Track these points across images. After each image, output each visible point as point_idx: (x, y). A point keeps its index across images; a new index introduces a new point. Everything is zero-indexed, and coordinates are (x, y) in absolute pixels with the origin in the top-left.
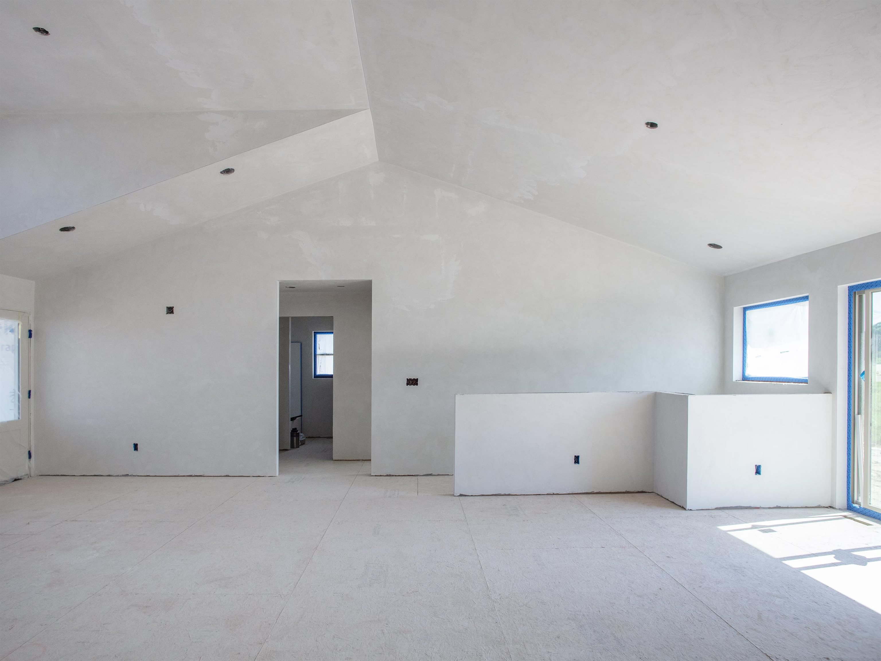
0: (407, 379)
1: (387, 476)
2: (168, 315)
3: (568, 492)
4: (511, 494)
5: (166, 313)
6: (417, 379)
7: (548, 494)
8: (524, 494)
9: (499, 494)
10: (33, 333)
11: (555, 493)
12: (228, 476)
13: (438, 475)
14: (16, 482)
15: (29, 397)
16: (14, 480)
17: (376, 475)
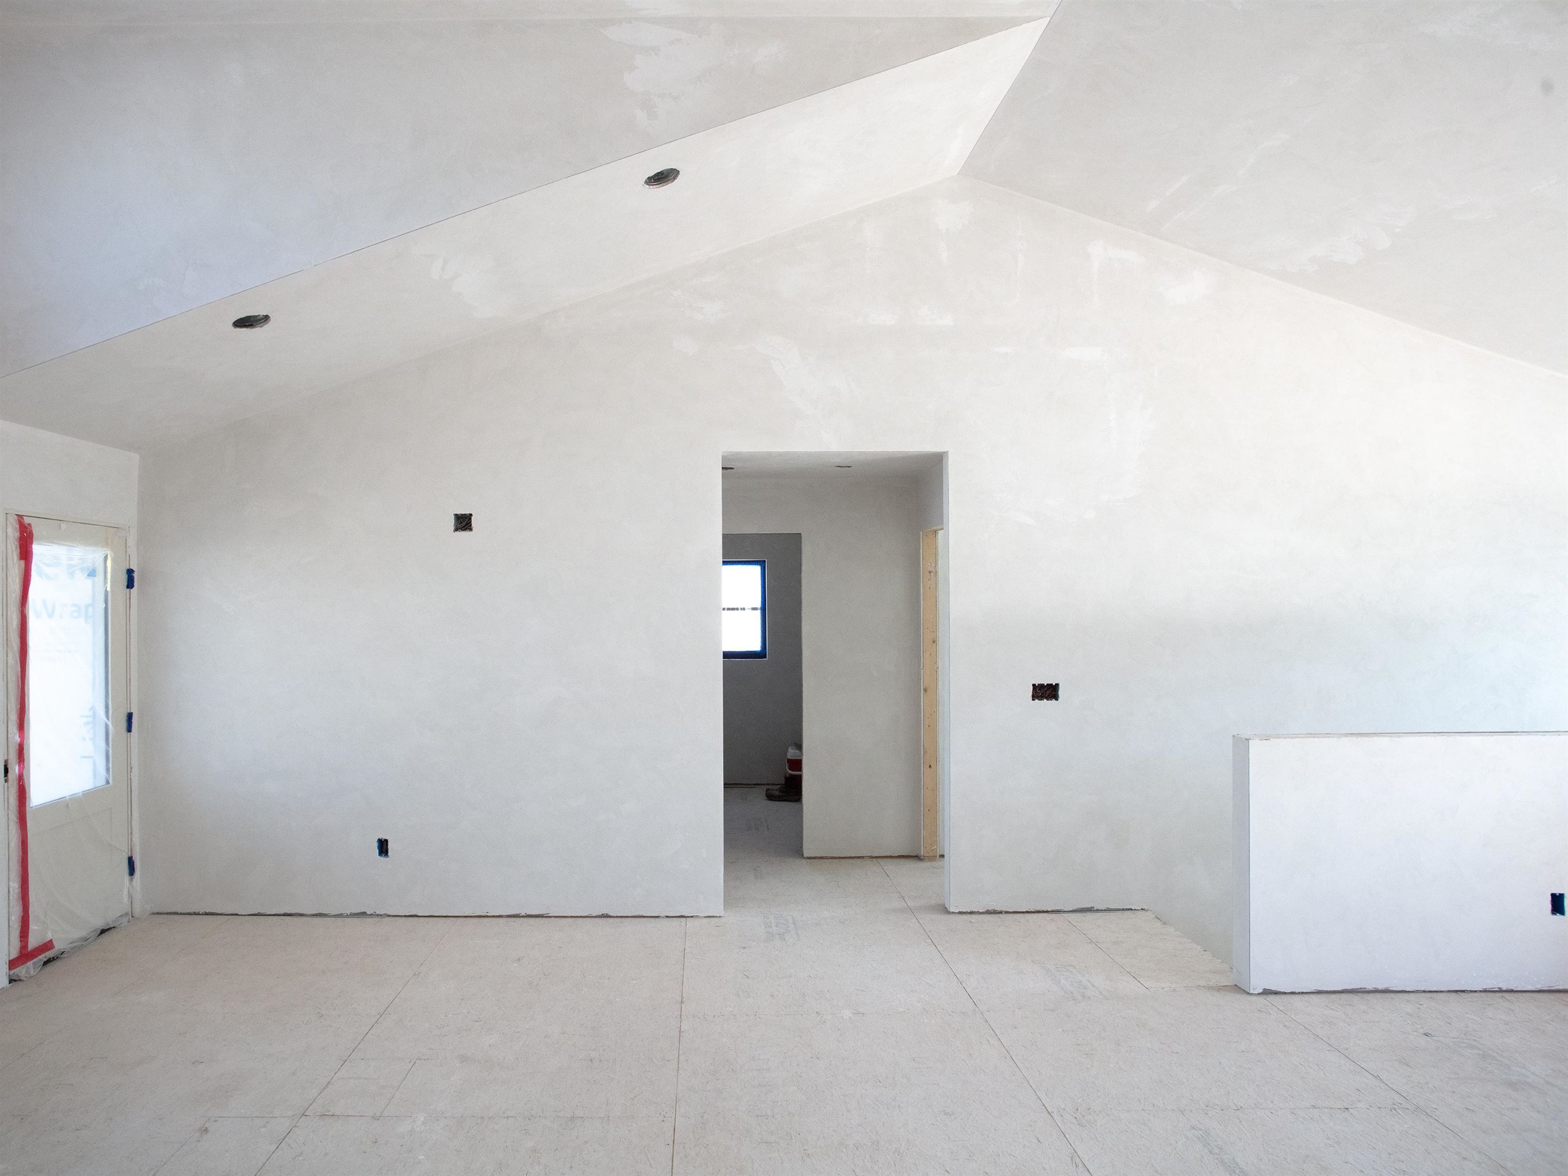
0: (1034, 685)
1: (988, 912)
2: (457, 533)
3: (1539, 987)
4: (1391, 989)
5: (453, 528)
6: (1057, 685)
7: (1485, 991)
8: (1423, 989)
9: (1361, 988)
10: (135, 575)
11: (1504, 989)
12: (608, 916)
13: (1109, 910)
14: (103, 935)
15: (129, 730)
16: (99, 932)
17: (961, 910)
